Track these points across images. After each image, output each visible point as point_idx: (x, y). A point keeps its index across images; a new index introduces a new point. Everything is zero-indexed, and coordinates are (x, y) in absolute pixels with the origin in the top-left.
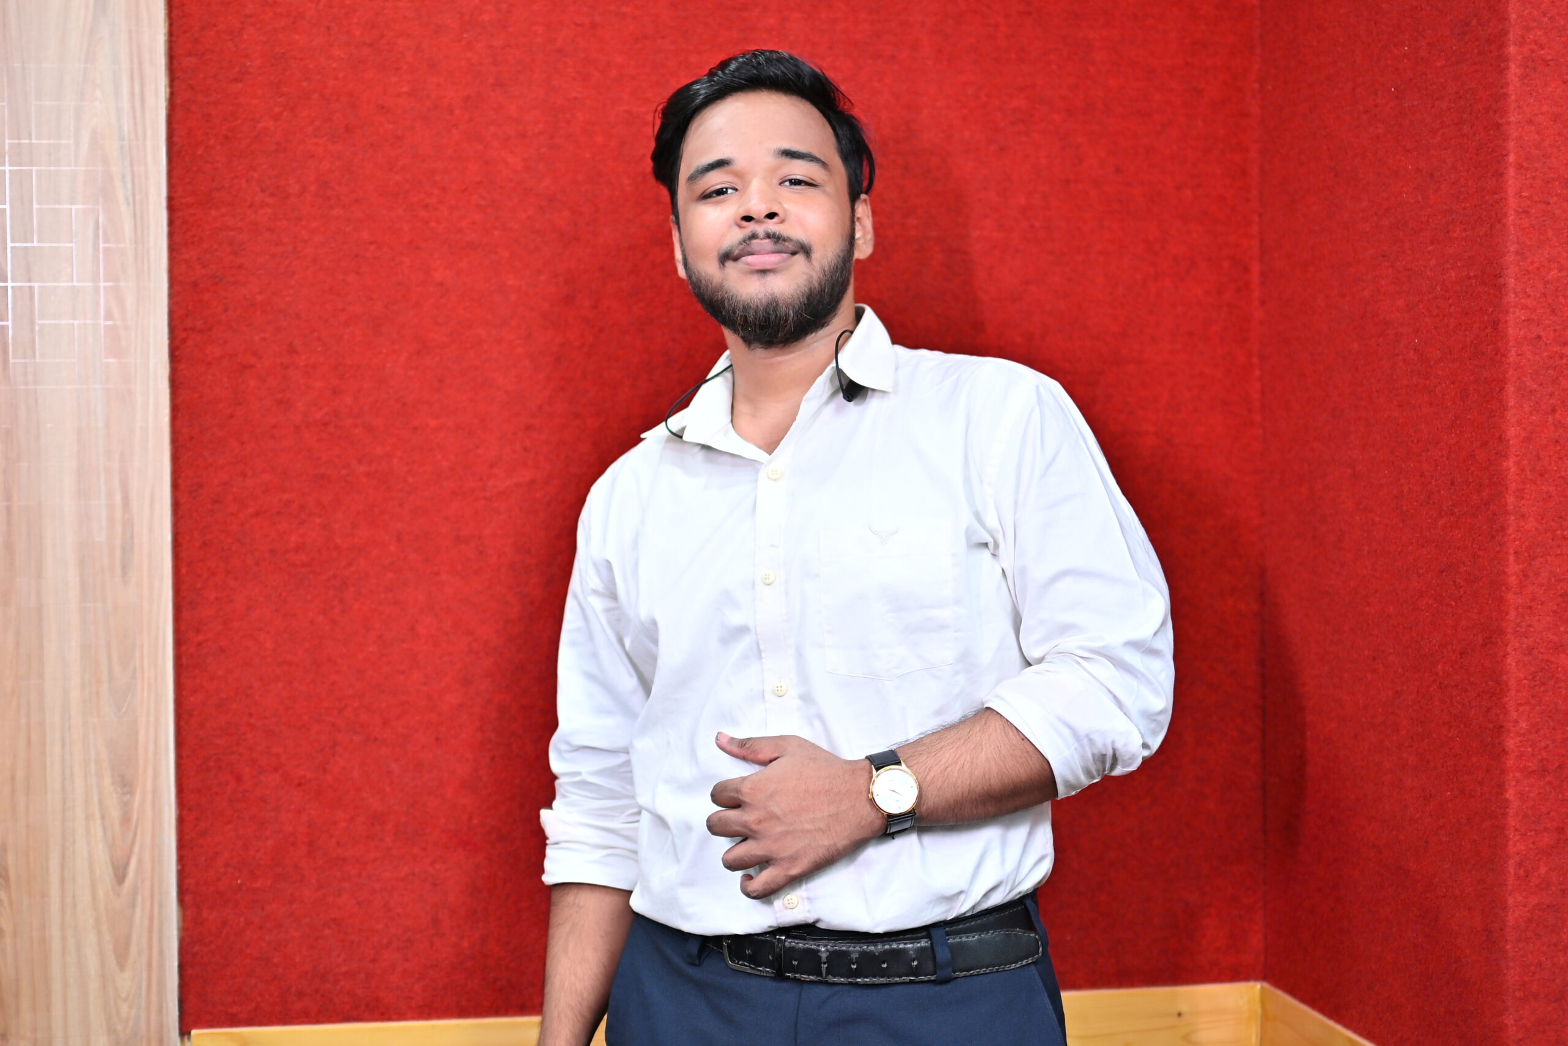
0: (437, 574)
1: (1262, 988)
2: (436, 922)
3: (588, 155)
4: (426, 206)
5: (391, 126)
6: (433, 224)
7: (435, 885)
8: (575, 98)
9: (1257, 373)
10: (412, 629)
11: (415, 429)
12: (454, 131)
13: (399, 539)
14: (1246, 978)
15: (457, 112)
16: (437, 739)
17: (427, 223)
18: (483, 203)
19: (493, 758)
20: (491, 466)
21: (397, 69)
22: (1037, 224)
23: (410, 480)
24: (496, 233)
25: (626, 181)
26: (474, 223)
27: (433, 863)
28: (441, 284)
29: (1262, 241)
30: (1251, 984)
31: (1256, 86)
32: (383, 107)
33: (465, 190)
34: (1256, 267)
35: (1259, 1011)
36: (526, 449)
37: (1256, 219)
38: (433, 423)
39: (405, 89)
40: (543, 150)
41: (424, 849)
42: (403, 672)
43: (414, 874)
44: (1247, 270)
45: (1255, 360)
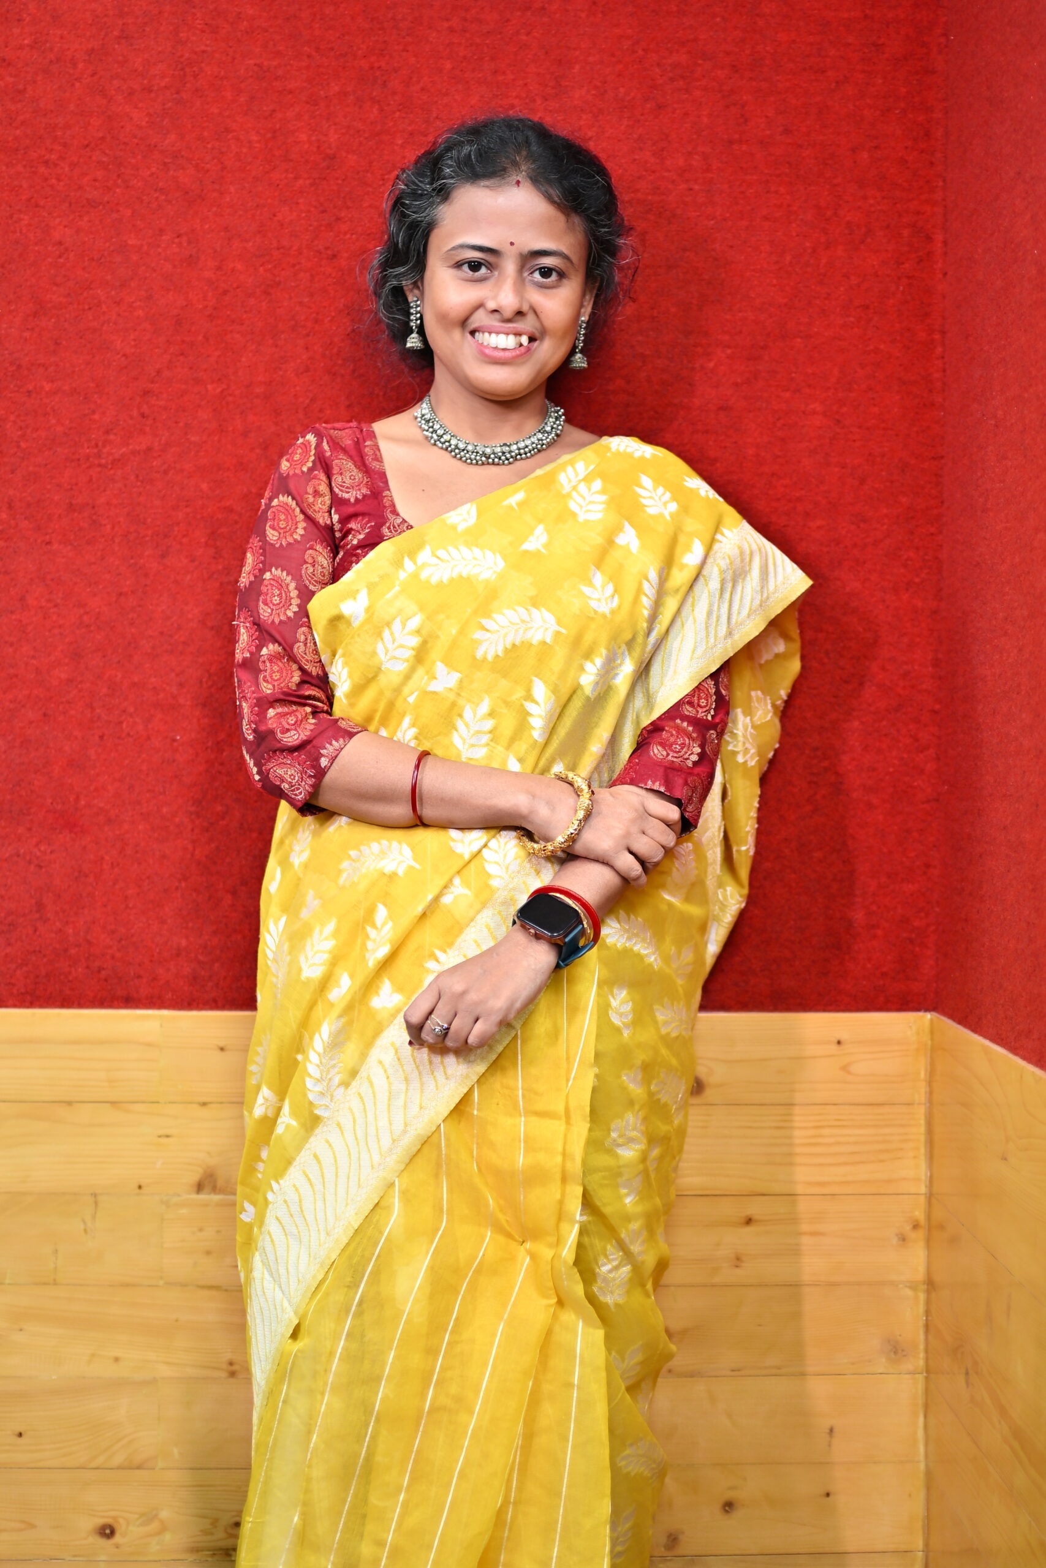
0: (49, 543)
1: (931, 1020)
2: (40, 906)
3: (216, 111)
4: (46, 162)
5: (12, 80)
6: (54, 181)
7: (40, 867)
8: (204, 52)
9: (939, 350)
10: (22, 599)
11: (29, 392)
12: (77, 85)
13: (10, 507)
14: (917, 1009)
15: (81, 66)
16: (45, 715)
17: (46, 179)
18: (105, 159)
19: (101, 737)
20: (107, 432)
21: (19, 20)
22: (696, 187)
23: (23, 445)
24: (117, 190)
25: (255, 138)
26: (95, 180)
27: (37, 845)
28: (60, 243)
29: (945, 207)
30: (921, 1014)
31: (943, 40)
32: (4, 60)
33: (87, 146)
34: (939, 237)
35: (929, 1042)
36: (143, 416)
37: (941, 184)
38: (47, 387)
39: (26, 42)
40: (170, 104)
41: (30, 829)
42: (12, 645)
43: (18, 856)
44: (929, 239)
45: (937, 336)
